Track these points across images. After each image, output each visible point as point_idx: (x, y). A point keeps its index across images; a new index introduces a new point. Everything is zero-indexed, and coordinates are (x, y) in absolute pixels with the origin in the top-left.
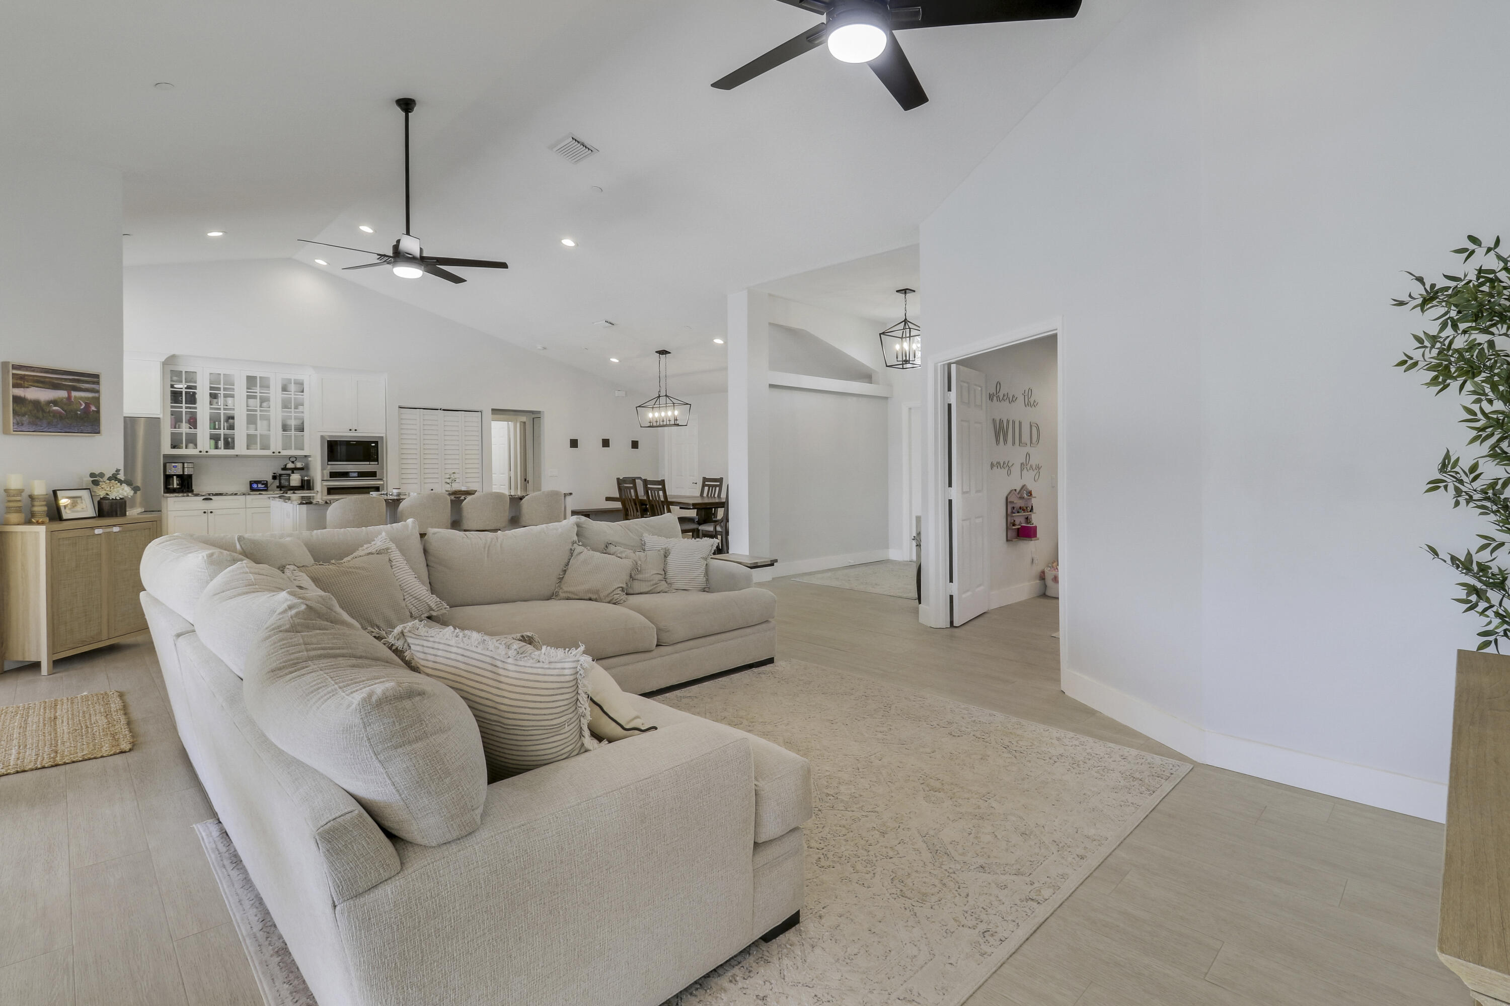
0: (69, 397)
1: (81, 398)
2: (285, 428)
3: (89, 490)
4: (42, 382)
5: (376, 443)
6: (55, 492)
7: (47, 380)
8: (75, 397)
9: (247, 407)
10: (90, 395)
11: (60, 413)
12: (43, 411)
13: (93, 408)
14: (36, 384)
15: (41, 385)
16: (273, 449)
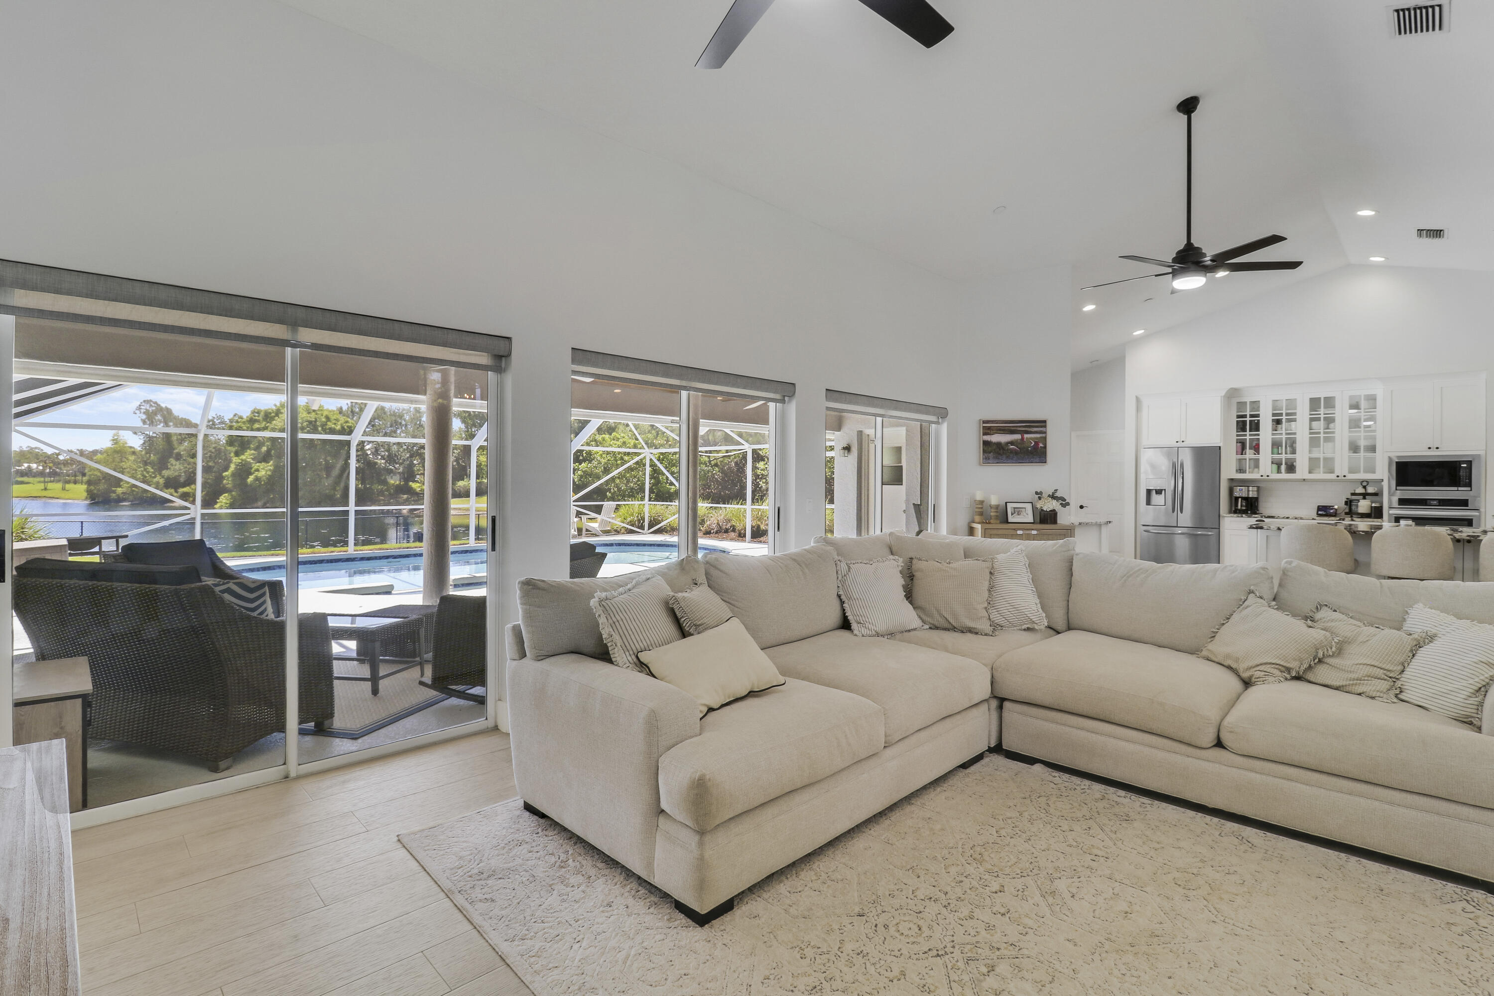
0: (1023, 438)
1: (1031, 438)
2: (1354, 448)
3: (1031, 504)
4: (1003, 430)
5: (1470, 463)
6: (1006, 503)
7: (1006, 428)
8: (1027, 438)
9: (1310, 429)
10: (1038, 436)
11: (1016, 449)
12: (1004, 449)
13: (1041, 445)
14: (999, 432)
15: (1002, 432)
16: (1337, 473)
